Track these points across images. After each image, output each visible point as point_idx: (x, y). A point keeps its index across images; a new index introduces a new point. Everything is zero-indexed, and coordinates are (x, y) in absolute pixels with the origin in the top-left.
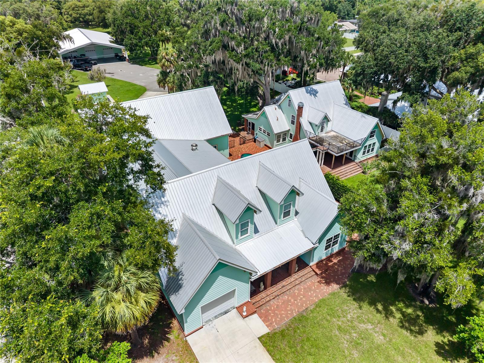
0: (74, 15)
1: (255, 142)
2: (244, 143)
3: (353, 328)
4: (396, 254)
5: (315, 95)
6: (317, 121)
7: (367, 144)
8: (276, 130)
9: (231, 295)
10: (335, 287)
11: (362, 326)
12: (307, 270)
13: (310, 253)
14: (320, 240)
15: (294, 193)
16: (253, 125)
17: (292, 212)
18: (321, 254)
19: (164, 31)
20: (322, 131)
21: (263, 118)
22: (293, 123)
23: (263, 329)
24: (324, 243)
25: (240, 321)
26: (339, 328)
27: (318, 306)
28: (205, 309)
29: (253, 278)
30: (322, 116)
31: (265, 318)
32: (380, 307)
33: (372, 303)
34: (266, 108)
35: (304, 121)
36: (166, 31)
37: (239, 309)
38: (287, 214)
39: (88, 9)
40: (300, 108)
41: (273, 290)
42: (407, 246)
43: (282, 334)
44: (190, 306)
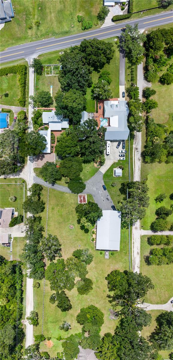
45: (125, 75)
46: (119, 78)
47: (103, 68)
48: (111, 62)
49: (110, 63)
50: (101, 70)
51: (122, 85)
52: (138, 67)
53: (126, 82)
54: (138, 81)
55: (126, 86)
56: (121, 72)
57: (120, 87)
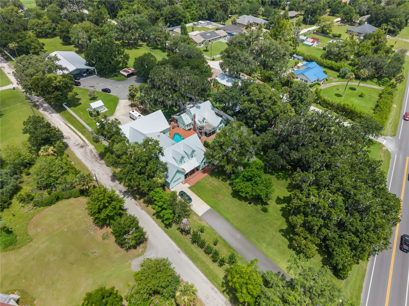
0: (38, 30)
1: (178, 127)
2: (174, 128)
3: (211, 183)
4: (216, 163)
5: (199, 108)
6: (201, 120)
7: (220, 126)
8: (186, 124)
9: (180, 178)
10: (206, 174)
11: (213, 182)
12: (199, 171)
13: (199, 166)
14: (202, 162)
15: (193, 151)
16: (177, 120)
17: (194, 156)
18: (202, 166)
19: (118, 58)
20: (203, 123)
21: (181, 118)
22: (192, 120)
23: (189, 186)
24: (203, 163)
25: (183, 185)
26: (207, 183)
27: (202, 179)
28: (174, 182)
29: (185, 174)
30: (202, 118)
31: (189, 184)
32: (217, 177)
33: (215, 176)
34: (182, 115)
35: (196, 120)
36: (119, 58)
37: (182, 182)
38: (192, 157)
39: (47, 25)
40: (194, 116)
41: (190, 177)
42: (217, 162)
43: (193, 186)
44: (171, 181)
45: (221, 237)
46: (228, 220)
47: (281, 213)
48: (283, 238)
49: (283, 235)
50: (279, 206)
51: (207, 212)
52: (209, 282)
53: (204, 224)
54: (179, 249)
55: (195, 217)
56: (239, 236)
57: (206, 207)
